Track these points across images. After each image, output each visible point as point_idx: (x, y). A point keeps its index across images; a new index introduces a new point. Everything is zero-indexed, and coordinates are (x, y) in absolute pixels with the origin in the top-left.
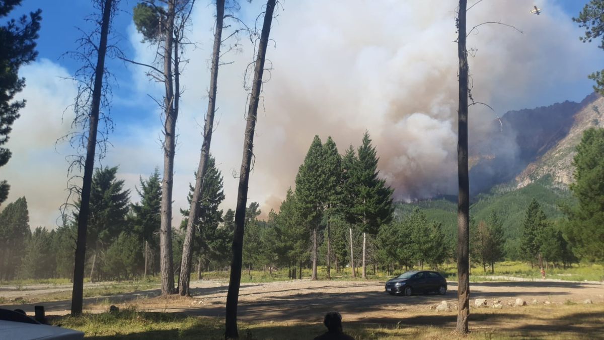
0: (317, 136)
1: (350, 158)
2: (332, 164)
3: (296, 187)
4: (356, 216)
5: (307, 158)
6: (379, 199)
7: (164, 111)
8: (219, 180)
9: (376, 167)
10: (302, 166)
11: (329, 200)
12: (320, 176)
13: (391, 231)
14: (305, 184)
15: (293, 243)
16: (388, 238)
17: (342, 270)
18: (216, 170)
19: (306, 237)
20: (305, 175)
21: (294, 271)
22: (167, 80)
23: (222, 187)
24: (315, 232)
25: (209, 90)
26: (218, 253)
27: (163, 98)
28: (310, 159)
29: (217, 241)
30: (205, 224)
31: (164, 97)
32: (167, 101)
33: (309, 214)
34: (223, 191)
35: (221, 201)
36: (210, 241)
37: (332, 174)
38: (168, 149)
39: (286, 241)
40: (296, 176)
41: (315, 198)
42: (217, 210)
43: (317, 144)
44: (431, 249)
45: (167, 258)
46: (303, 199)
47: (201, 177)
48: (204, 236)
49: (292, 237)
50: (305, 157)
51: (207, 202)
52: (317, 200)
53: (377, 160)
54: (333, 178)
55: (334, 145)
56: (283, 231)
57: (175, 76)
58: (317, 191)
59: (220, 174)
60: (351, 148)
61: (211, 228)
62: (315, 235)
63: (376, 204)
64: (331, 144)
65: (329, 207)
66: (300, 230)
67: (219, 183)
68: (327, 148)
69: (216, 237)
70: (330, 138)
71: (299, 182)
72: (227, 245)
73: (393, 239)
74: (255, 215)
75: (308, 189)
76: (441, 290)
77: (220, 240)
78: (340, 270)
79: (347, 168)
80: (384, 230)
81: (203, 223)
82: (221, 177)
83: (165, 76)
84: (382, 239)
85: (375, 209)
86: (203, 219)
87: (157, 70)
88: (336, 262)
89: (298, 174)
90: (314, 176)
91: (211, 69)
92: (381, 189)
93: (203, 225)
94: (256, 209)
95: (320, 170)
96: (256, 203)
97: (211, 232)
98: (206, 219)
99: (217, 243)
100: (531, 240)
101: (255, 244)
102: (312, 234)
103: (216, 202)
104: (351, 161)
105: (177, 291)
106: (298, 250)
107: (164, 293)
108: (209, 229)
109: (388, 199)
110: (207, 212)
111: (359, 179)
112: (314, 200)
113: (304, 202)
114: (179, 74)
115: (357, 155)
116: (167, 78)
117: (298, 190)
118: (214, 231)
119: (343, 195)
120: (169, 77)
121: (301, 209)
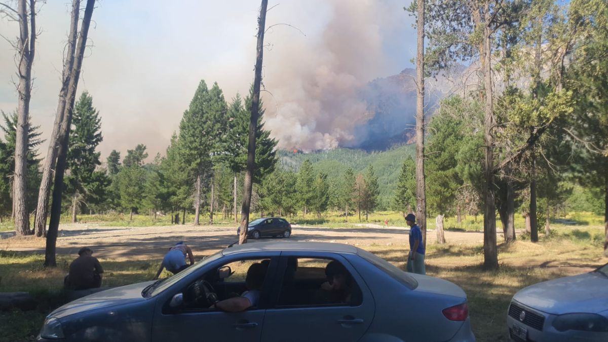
0: (203, 81)
1: (236, 106)
2: (217, 111)
3: (180, 132)
4: (241, 165)
5: (192, 103)
6: (263, 150)
7: (18, 52)
8: (97, 121)
9: (262, 119)
10: (186, 111)
11: (214, 148)
12: (205, 123)
13: (277, 180)
14: (189, 130)
15: (176, 189)
16: (274, 187)
17: (230, 216)
18: (93, 110)
19: (189, 183)
20: (189, 121)
21: (177, 216)
22: (21, 20)
23: (99, 127)
24: (199, 179)
25: (69, 34)
26: (95, 196)
27: (16, 39)
28: (195, 104)
29: (93, 184)
30: (80, 166)
31: (18, 38)
32: (20, 42)
33: (193, 161)
34: (101, 133)
35: (99, 142)
36: (86, 184)
37: (218, 122)
38: (23, 92)
39: (168, 187)
40: (180, 122)
41: (200, 145)
42: (94, 152)
43: (202, 89)
44: (313, 198)
45: (22, 200)
46: (187, 145)
47: (59, 122)
48: (80, 179)
49: (175, 183)
50: (190, 103)
51: (83, 143)
52: (202, 147)
53: (264, 112)
54: (218, 125)
55: (219, 92)
56: (165, 177)
57: (30, 16)
58: (202, 138)
59: (97, 114)
60: (238, 97)
61: (87, 170)
62: (199, 182)
63: (260, 154)
64: (217, 91)
65: (214, 155)
66: (183, 176)
67: (97, 124)
68: (212, 95)
69: (93, 179)
70: (216, 84)
71: (183, 128)
72: (104, 188)
73: (279, 187)
74: (142, 158)
75: (193, 136)
76: (285, 234)
77: (97, 183)
78: (228, 217)
79: (233, 116)
80: (270, 179)
81: (78, 165)
82: (99, 117)
83: (19, 15)
84: (268, 188)
85: (258, 159)
86: (79, 160)
87: (10, 8)
88: (224, 208)
89: (183, 119)
90: (199, 122)
91: (72, 13)
92: (266, 140)
93: (79, 167)
94: (142, 152)
95: (205, 115)
96: (143, 145)
97: (87, 174)
98: (82, 160)
99: (93, 186)
100: (404, 192)
101: (137, 188)
102: (196, 181)
103: (93, 143)
104: (237, 110)
105: (33, 233)
106: (181, 196)
107: (19, 234)
108: (85, 171)
109: (271, 149)
110: (83, 153)
111: (244, 129)
112: (199, 147)
113: (188, 149)
114: (36, 14)
115: (243, 103)
116: (21, 18)
117: (182, 136)
118: (91, 174)
119: (228, 143)
120: (23, 17)
121: (184, 155)
